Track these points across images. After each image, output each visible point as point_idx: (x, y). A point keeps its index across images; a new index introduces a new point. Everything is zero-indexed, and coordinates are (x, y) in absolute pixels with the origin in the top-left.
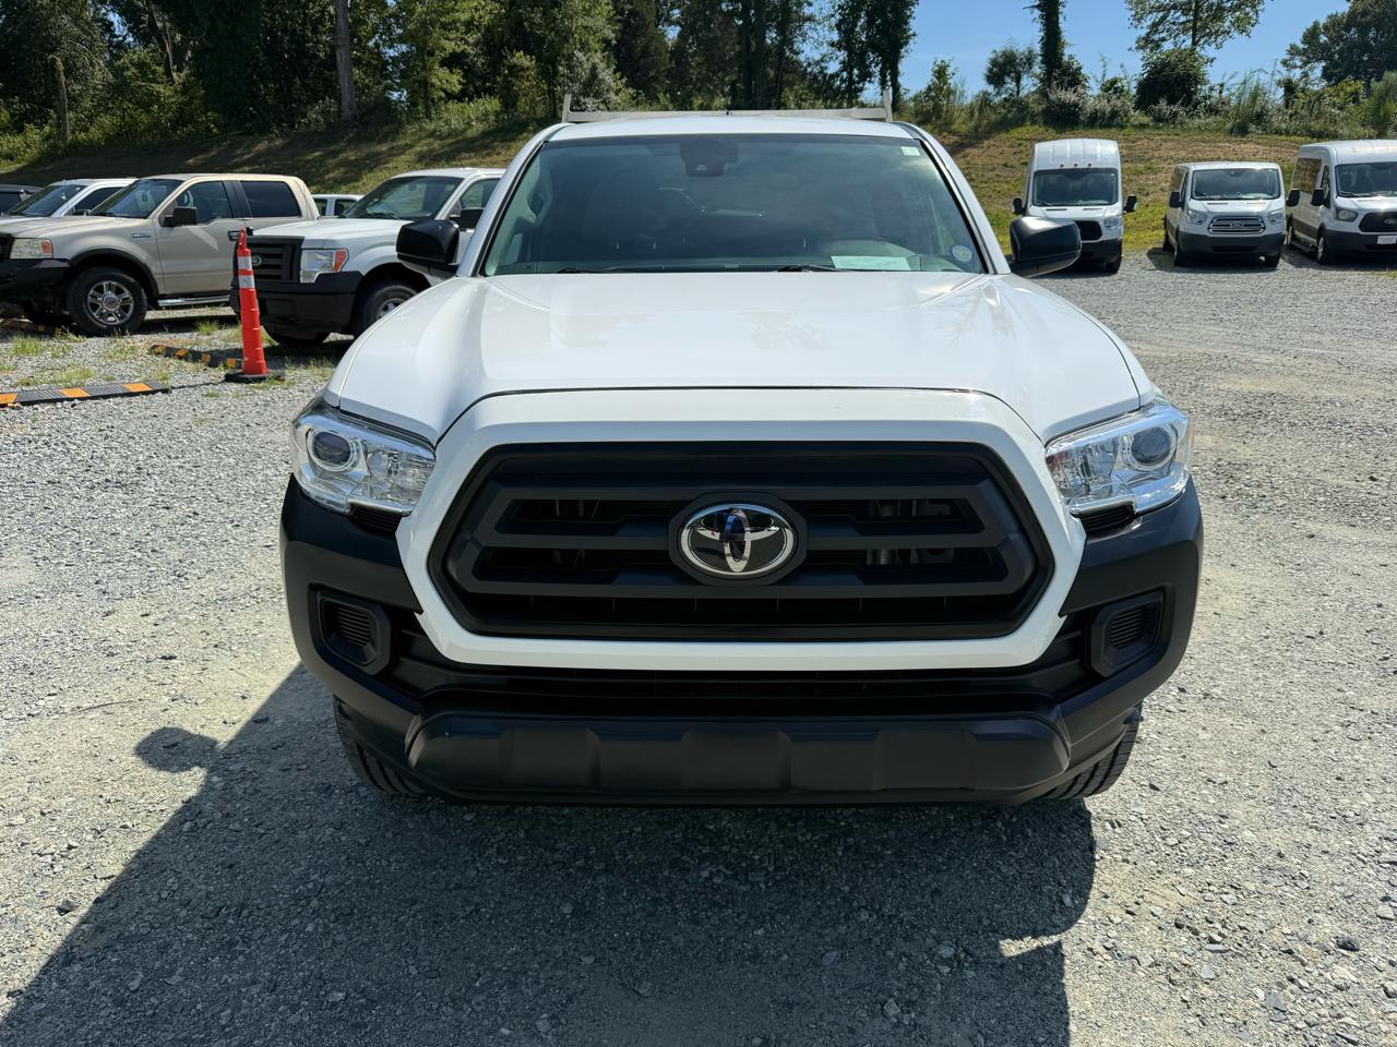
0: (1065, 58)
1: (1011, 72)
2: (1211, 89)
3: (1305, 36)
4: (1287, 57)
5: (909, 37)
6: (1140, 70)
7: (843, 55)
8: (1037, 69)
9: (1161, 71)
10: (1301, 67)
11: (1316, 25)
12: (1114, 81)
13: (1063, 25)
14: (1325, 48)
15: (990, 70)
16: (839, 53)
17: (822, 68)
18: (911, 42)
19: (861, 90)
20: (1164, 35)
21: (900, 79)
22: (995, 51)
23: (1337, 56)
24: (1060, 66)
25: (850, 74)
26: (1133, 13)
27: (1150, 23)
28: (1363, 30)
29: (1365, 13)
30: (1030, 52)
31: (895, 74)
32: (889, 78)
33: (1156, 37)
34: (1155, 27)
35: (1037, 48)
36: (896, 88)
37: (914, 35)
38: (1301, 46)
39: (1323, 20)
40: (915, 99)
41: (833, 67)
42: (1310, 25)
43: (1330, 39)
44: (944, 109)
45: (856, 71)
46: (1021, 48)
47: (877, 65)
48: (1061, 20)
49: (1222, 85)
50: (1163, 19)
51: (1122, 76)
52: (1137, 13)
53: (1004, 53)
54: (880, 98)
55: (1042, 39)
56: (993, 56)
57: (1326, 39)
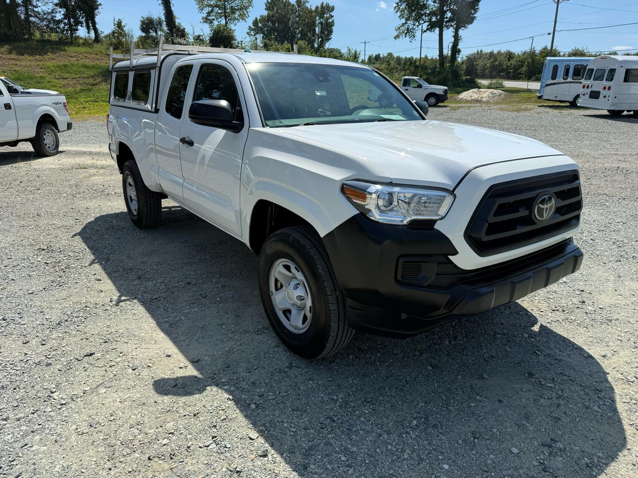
0: (177, 24)
1: (152, 28)
2: (238, 43)
3: (253, 23)
4: (249, 31)
5: (98, 5)
6: (209, 32)
7: (63, 11)
8: (165, 28)
9: (218, 34)
10: (254, 35)
11: (256, 19)
12: (199, 36)
13: (173, 8)
14: (261, 29)
15: (142, 26)
16: (61, 10)
17: (52, 16)
18: (100, 7)
19: (77, 30)
20: (214, 17)
21: (97, 26)
22: (142, 17)
23: (266, 32)
24: (175, 27)
25: (69, 20)
26: (198, 6)
27: (207, 11)
28: (274, 23)
29: (273, 16)
30: (160, 19)
31: (94, 24)
32: (91, 25)
33: (210, 18)
34: (209, 14)
35: (163, 18)
36: (96, 31)
37: (100, 4)
38: (253, 27)
39: (259, 18)
40: (106, 37)
41: (59, 16)
42: (254, 19)
43: (262, 25)
44: (125, 43)
45: (72, 20)
46: (155, 17)
47: (83, 18)
48: (172, 6)
49: (242, 42)
50: (212, 11)
51: (202, 34)
52: (200, 7)
53: (147, 18)
54: (87, 35)
55: (165, 14)
56: (142, 19)
57: (261, 25)
